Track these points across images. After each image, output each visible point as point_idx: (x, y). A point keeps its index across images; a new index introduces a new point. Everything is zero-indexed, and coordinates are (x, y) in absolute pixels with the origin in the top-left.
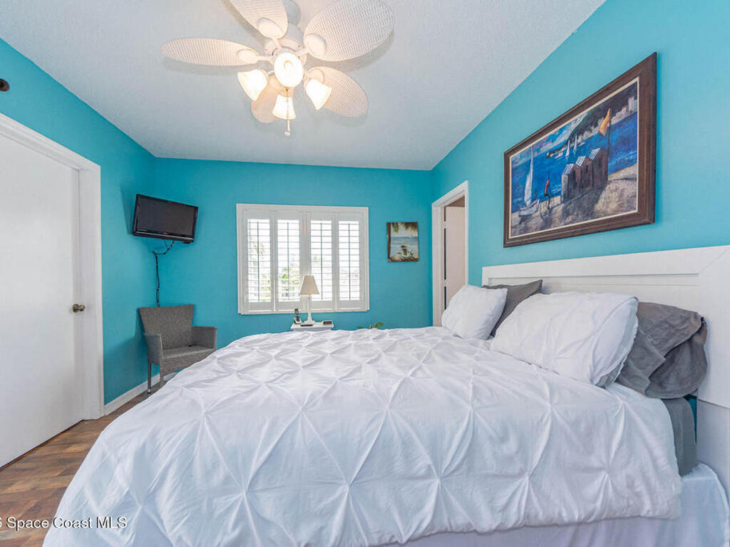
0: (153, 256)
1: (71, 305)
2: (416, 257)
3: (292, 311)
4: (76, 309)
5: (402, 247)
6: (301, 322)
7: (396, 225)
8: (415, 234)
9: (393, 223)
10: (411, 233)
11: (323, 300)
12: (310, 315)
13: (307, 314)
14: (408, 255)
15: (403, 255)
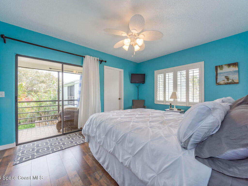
0: (137, 88)
1: (119, 98)
2: (236, 81)
3: (169, 104)
4: (119, 99)
5: (225, 77)
6: (172, 108)
7: (221, 67)
8: (236, 69)
9: (219, 66)
10: (233, 69)
11: (181, 101)
12: (175, 106)
13: (174, 106)
14: (230, 81)
15: (226, 81)
